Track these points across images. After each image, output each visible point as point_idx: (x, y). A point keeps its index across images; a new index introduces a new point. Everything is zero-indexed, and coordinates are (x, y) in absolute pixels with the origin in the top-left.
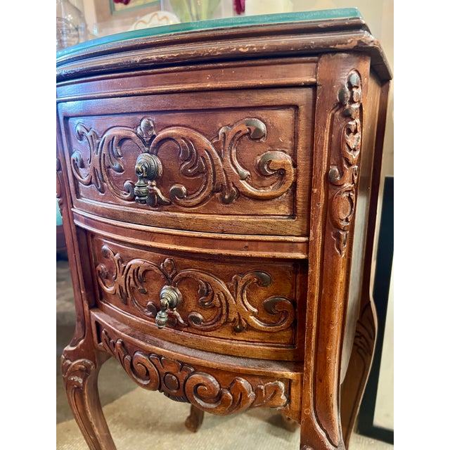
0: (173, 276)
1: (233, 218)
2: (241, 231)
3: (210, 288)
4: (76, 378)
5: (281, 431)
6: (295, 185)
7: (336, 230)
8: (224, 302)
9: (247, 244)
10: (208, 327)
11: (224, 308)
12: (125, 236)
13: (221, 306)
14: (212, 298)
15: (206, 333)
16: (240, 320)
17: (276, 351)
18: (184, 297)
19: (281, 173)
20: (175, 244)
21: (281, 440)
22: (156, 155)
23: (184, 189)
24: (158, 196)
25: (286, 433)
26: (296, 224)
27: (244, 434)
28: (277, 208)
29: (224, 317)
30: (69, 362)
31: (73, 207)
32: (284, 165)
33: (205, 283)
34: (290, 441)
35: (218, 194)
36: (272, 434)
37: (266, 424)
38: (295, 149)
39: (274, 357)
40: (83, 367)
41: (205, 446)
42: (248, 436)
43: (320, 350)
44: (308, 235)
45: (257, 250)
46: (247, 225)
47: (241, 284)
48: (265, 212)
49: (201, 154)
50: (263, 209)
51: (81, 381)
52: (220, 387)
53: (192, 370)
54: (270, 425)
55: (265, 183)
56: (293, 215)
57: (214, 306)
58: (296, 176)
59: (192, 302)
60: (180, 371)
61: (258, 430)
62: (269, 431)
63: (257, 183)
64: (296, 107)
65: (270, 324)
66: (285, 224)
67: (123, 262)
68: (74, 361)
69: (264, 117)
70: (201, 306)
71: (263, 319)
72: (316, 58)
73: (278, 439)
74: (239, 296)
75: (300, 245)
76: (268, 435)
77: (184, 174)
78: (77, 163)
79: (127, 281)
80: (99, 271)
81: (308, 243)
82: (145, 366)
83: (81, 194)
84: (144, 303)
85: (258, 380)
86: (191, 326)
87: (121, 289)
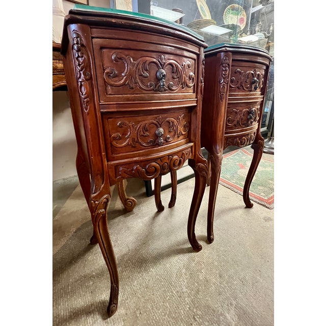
4: (101, 211)
6: (195, 83)
8: (176, 128)
10: (172, 139)
11: (177, 130)
15: (171, 142)
16: (180, 133)
17: (186, 140)
18: (164, 130)
19: (193, 79)
22: (165, 70)
23: (173, 83)
28: (191, 90)
29: (177, 133)
30: (97, 202)
31: (100, 102)
32: (194, 76)
33: (172, 122)
35: (181, 86)
40: (105, 200)
44: (197, 98)
47: (180, 119)
50: (189, 90)
52: (179, 158)
53: (171, 157)
55: (190, 82)
56: (194, 93)
57: (174, 130)
58: (195, 80)
59: (167, 132)
60: (168, 160)
65: (185, 131)
66: (192, 95)
67: (135, 125)
69: (190, 61)
70: (170, 132)
72: (199, 47)
74: (180, 124)
77: (173, 78)
78: (111, 75)
79: (139, 133)
80: (114, 137)
81: (197, 100)
82: (155, 167)
83: (109, 93)
84: (146, 141)
85: (186, 150)
86: (167, 142)
87: (133, 140)
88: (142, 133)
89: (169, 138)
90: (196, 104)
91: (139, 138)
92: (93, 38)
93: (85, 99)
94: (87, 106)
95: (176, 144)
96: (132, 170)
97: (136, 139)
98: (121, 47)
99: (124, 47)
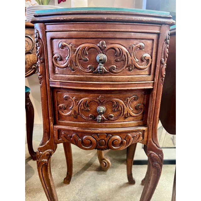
0: (103, 102)
1: (132, 76)
2: (135, 81)
3: (118, 104)
4: (44, 160)
5: (102, 172)
6: (151, 64)
7: (162, 78)
8: (122, 108)
9: (136, 85)
10: (116, 119)
11: (123, 110)
12: (87, 87)
13: (122, 110)
14: (118, 108)
15: (114, 121)
16: (127, 114)
17: (138, 123)
18: (107, 109)
19: (148, 60)
20: (110, 88)
21: (103, 175)
22: (105, 54)
23: (115, 66)
24: (104, 70)
25: (104, 172)
26: (151, 77)
27: (89, 178)
28: (145, 72)
29: (122, 114)
30: (41, 153)
31: (50, 79)
32: (149, 58)
33: (116, 102)
34: (107, 175)
35: (127, 68)
36: (99, 174)
37: (96, 172)
38: (152, 53)
39: (137, 125)
40: (48, 153)
41: (76, 187)
42: (91, 178)
43: (155, 117)
44: (154, 80)
45: (139, 87)
46: (137, 78)
47: (129, 101)
48: (142, 74)
49: (124, 54)
50: (141, 72)
51: (46, 160)
52: (122, 139)
53: (111, 135)
54: (97, 172)
55: (143, 64)
56: (150, 75)
57: (119, 110)
58: (152, 61)
59: (110, 110)
60: (106, 137)
61: (94, 175)
62: (98, 174)
63: (140, 64)
64: (153, 40)
65: (136, 113)
66: (148, 77)
67: (77, 100)
68: (44, 151)
69: (144, 42)
70: (113, 111)
71: (134, 112)
72: (160, 25)
73: (102, 175)
74: (128, 105)
75: (151, 84)
76: (98, 175)
77: (116, 61)
78: (58, 59)
79: (80, 108)
80: (60, 107)
81: (154, 83)
82: (91, 141)
83: (56, 73)
84: (87, 115)
85: (134, 133)
86: (109, 120)
87: (75, 112)
88: (82, 107)
89: (111, 117)
90: (152, 87)
91: (80, 112)
92: (46, 32)
93: (40, 76)
94: (41, 81)
95: (121, 125)
96: (71, 137)
97: (77, 112)
98: (65, 37)
99: (67, 37)
